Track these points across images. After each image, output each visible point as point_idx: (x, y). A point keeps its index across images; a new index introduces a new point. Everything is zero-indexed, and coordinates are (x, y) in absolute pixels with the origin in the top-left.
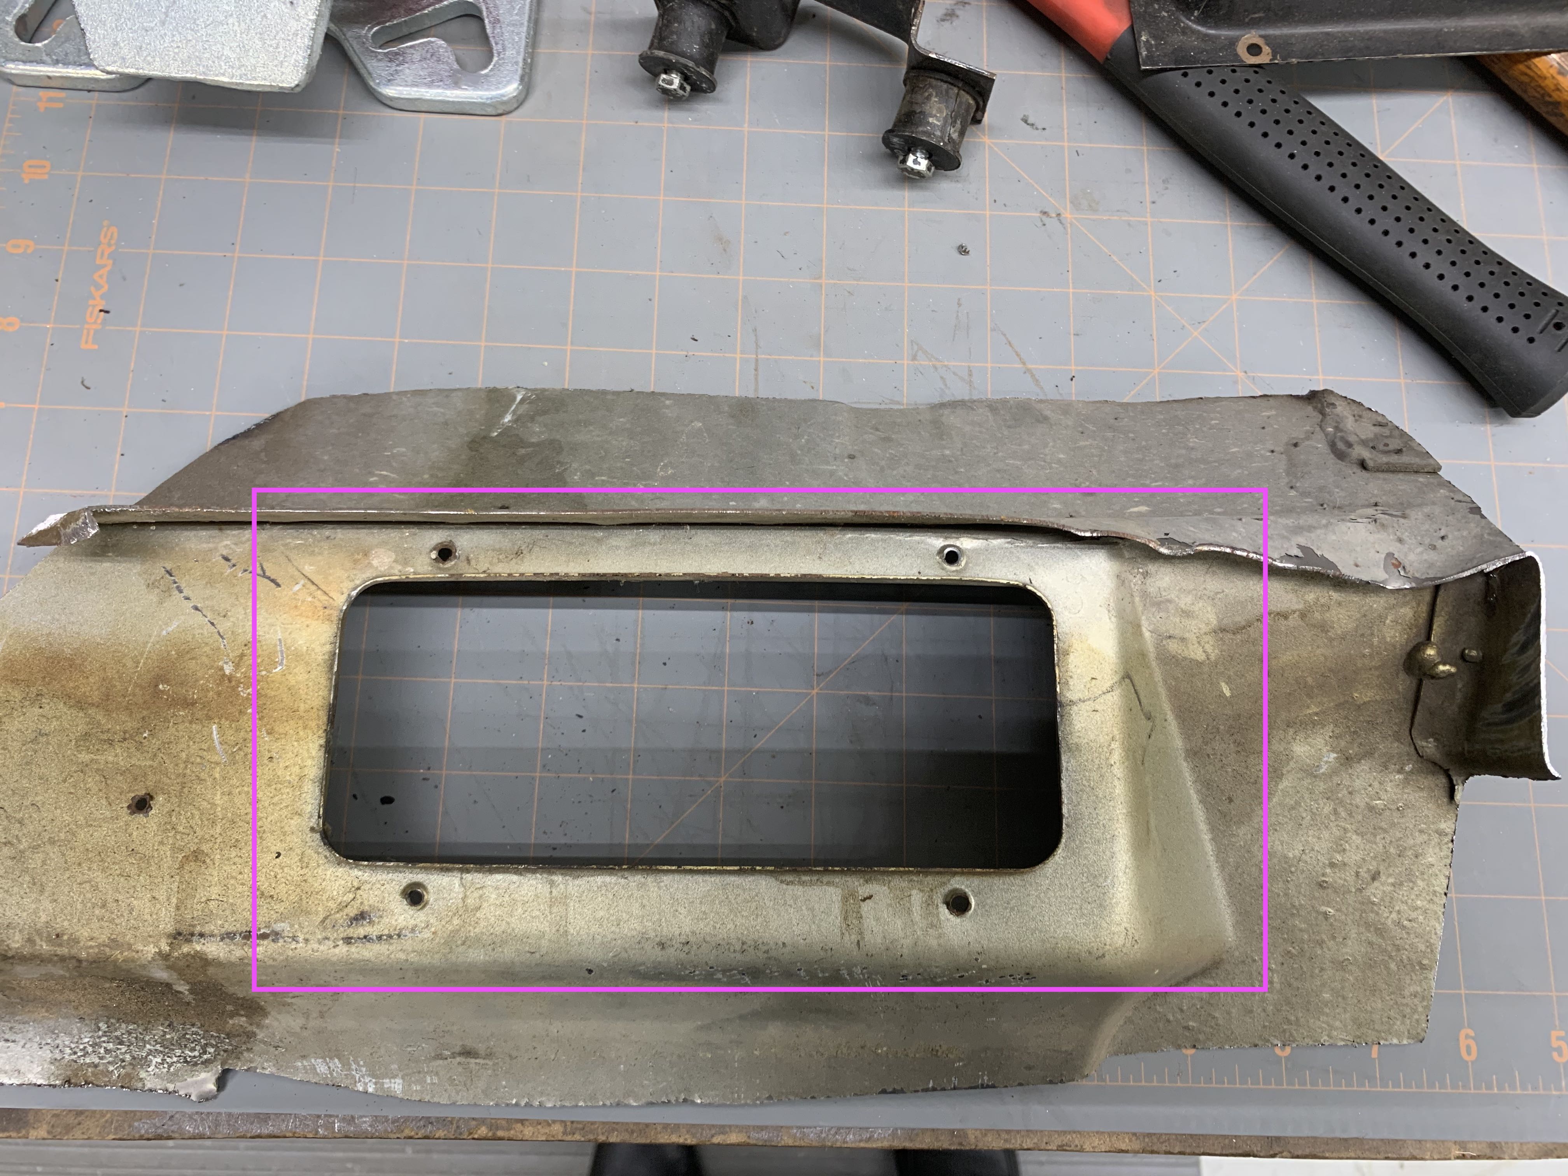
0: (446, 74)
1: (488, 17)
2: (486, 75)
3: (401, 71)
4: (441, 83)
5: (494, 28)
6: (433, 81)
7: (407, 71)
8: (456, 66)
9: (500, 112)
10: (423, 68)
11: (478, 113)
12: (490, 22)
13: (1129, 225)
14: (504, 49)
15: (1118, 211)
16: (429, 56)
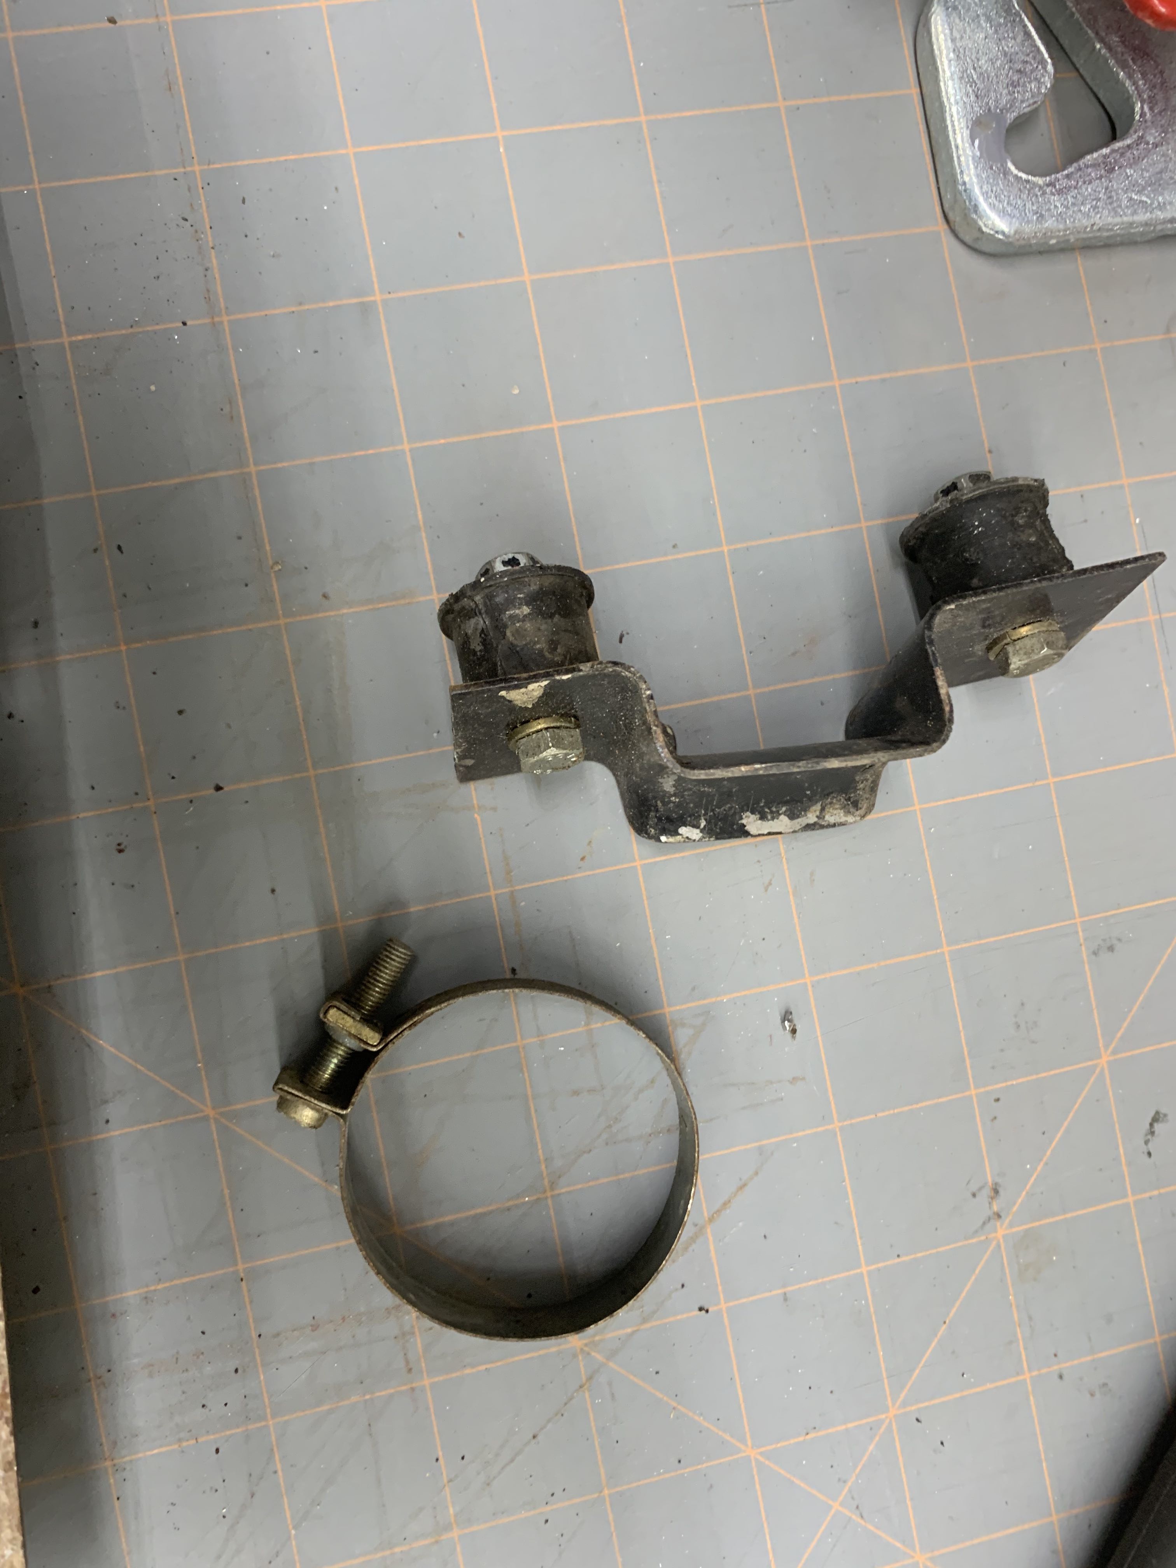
0: (992, 104)
1: (1113, 151)
2: (1006, 172)
3: (979, 25)
4: (973, 98)
5: (1095, 166)
6: (972, 83)
7: (982, 36)
8: (1011, 117)
9: (951, 216)
10: (992, 61)
11: (940, 179)
12: (1105, 157)
13: (1011, 1343)
14: (1060, 192)
15: (1030, 1318)
16: (1019, 66)
